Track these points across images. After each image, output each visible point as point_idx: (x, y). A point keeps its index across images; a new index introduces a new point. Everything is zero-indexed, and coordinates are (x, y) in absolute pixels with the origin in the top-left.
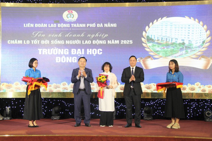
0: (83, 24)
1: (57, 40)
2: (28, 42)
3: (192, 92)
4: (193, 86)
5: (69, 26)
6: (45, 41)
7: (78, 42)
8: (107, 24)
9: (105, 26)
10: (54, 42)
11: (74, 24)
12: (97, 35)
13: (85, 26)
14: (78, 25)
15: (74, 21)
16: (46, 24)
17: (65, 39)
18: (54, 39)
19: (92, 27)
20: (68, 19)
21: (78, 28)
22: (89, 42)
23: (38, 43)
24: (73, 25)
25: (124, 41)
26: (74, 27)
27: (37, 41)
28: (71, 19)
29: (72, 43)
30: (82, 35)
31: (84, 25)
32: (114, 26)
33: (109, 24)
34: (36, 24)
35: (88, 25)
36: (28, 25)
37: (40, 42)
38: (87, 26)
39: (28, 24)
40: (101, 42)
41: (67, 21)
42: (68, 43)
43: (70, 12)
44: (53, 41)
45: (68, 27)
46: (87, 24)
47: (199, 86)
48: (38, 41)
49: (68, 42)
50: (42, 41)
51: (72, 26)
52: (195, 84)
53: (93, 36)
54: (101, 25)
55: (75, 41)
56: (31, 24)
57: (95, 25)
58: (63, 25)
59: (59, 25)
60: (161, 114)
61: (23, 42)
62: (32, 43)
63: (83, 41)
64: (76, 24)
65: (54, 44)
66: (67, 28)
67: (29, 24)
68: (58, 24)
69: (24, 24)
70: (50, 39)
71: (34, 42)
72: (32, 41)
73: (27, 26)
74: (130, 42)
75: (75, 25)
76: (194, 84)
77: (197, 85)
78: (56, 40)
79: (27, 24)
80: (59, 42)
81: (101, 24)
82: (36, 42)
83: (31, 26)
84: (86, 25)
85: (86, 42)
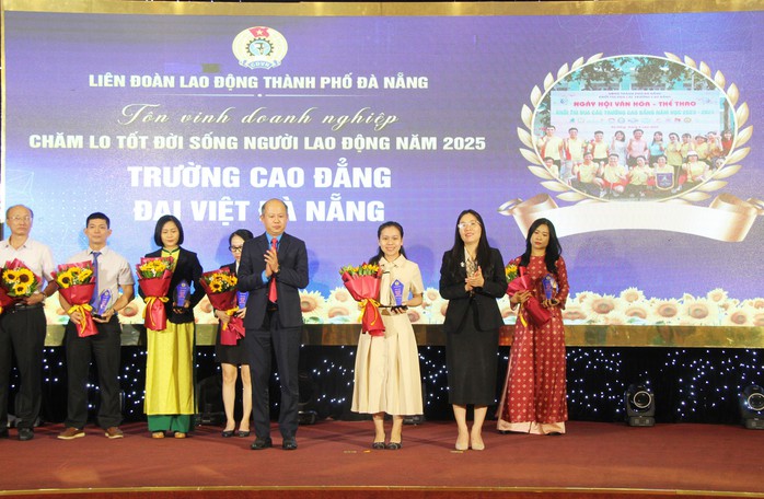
0: (308, 79)
1: (212, 136)
2: (105, 142)
3: (696, 322)
4: (700, 300)
5: (256, 86)
6: (169, 139)
7: (288, 142)
8: (393, 79)
9: (386, 87)
10: (200, 142)
11: (274, 78)
12: (358, 118)
13: (313, 86)
14: (289, 82)
15: (274, 65)
16: (173, 78)
17: (241, 131)
18: (201, 130)
19: (339, 87)
20: (250, 60)
21: (288, 90)
22: (329, 143)
23: (143, 146)
24: (271, 81)
25: (457, 139)
26: (274, 86)
27: (139, 140)
28: (263, 58)
29: (266, 147)
30: (305, 118)
31: (310, 82)
32: (421, 86)
33: (400, 79)
34: (133, 77)
35: (324, 81)
36: (105, 80)
37: (150, 143)
38: (323, 86)
39: (106, 77)
40: (371, 143)
41: (247, 65)
42: (253, 147)
43: (260, 32)
44: (198, 139)
45: (251, 86)
46: (323, 79)
47: (721, 302)
48: (144, 139)
49: (250, 143)
50: (156, 138)
51: (267, 86)
52: (710, 294)
53: (342, 121)
54: (373, 83)
55: (278, 139)
56: (116, 77)
57: (350, 80)
58: (233, 79)
59: (219, 82)
60: (586, 402)
61: (86, 141)
62: (121, 146)
63: (307, 140)
64: (280, 78)
65: (201, 148)
66: (248, 90)
67: (108, 75)
68: (216, 78)
69: (92, 77)
70: (187, 131)
71: (125, 141)
72: (121, 138)
73: (100, 85)
74: (477, 142)
75: (277, 82)
76: (704, 295)
77: (717, 298)
78: (207, 137)
79: (100, 77)
80: (220, 143)
81: (373, 78)
82: (132, 141)
83: (116, 85)
84: (318, 82)
85: (319, 143)
